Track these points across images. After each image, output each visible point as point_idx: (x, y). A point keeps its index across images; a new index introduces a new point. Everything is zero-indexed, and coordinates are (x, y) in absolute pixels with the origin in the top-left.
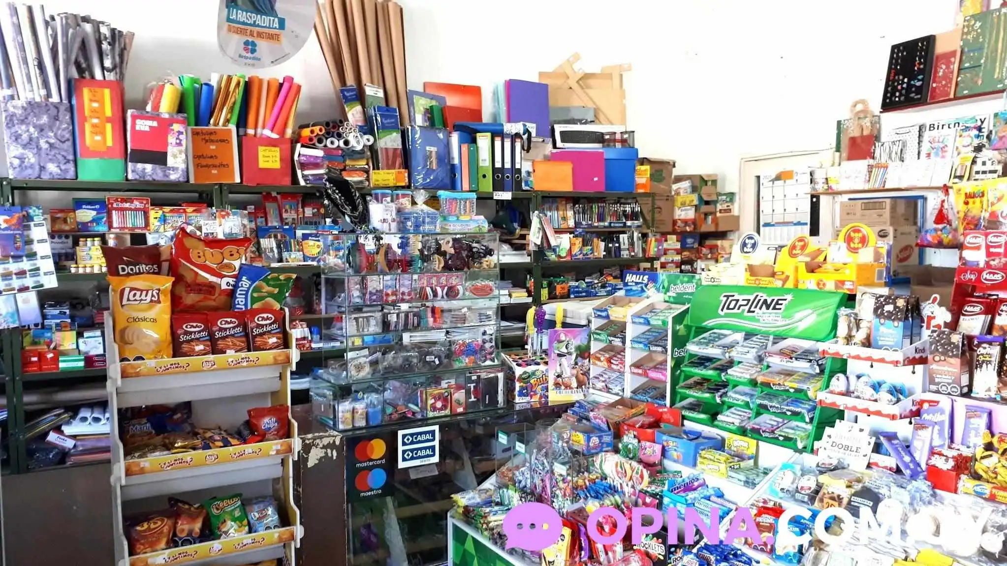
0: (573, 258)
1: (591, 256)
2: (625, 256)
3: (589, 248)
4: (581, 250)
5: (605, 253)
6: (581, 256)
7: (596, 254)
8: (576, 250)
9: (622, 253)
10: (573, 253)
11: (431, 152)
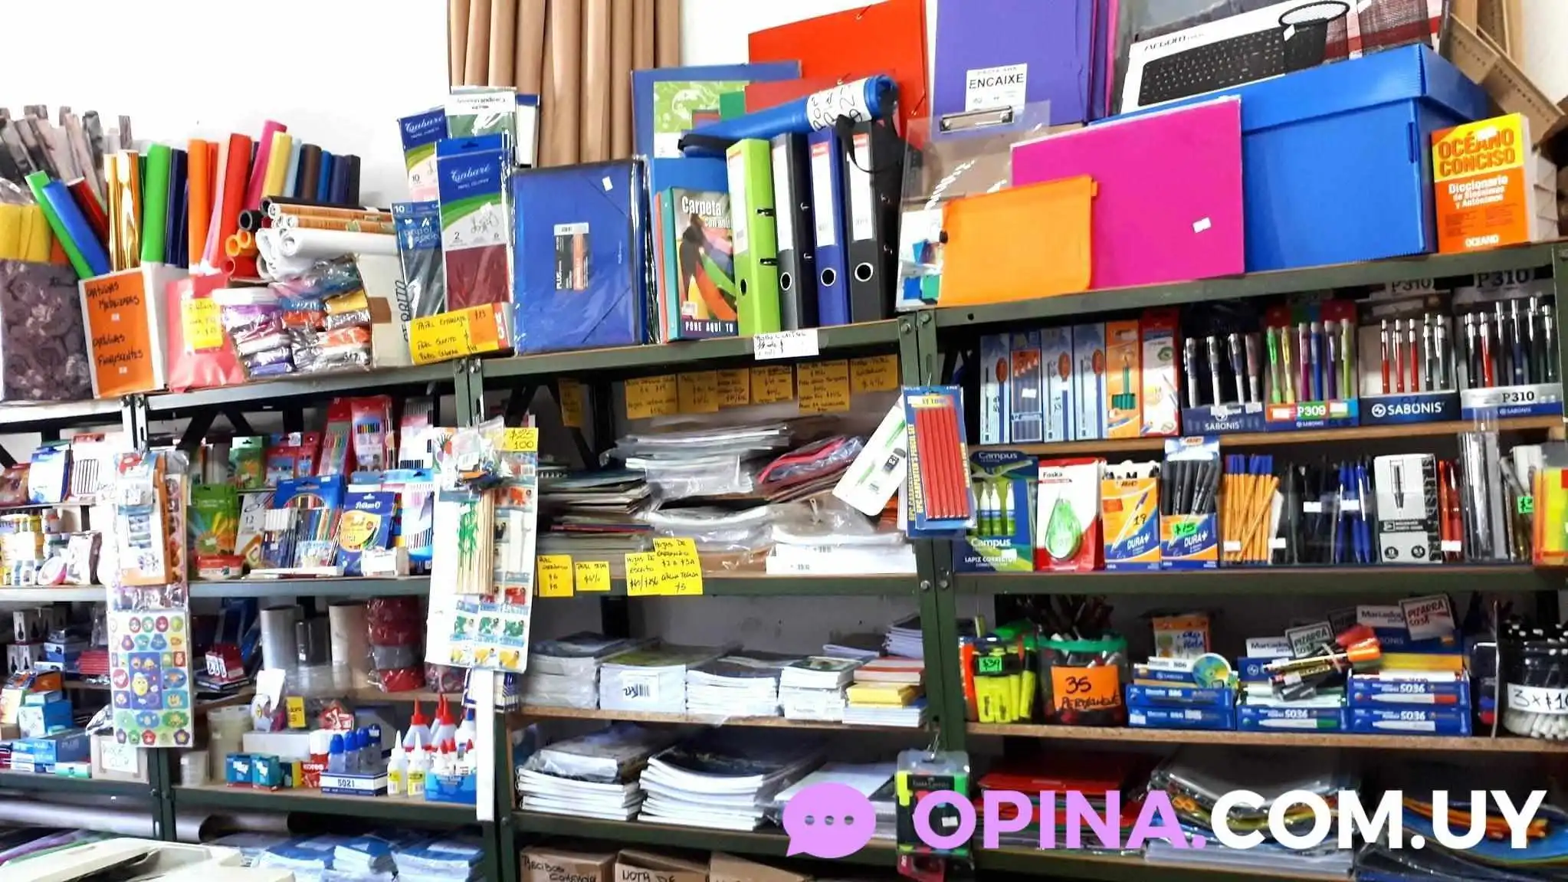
0: (1111, 563)
1: (1209, 554)
2: (1405, 556)
3: (1197, 519)
4: (1151, 528)
5: (1282, 543)
6: (1153, 556)
7: (1230, 546)
8: (1124, 530)
9: (1386, 540)
10: (1112, 541)
11: (568, 240)
